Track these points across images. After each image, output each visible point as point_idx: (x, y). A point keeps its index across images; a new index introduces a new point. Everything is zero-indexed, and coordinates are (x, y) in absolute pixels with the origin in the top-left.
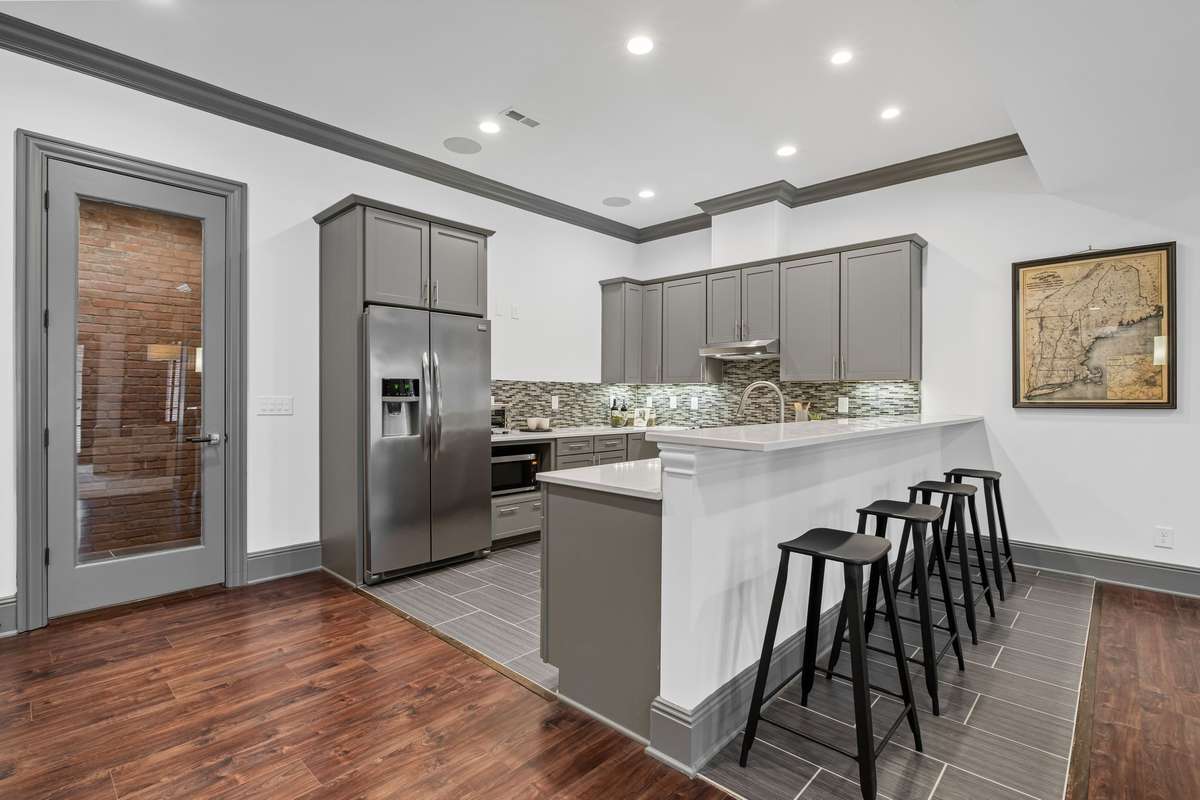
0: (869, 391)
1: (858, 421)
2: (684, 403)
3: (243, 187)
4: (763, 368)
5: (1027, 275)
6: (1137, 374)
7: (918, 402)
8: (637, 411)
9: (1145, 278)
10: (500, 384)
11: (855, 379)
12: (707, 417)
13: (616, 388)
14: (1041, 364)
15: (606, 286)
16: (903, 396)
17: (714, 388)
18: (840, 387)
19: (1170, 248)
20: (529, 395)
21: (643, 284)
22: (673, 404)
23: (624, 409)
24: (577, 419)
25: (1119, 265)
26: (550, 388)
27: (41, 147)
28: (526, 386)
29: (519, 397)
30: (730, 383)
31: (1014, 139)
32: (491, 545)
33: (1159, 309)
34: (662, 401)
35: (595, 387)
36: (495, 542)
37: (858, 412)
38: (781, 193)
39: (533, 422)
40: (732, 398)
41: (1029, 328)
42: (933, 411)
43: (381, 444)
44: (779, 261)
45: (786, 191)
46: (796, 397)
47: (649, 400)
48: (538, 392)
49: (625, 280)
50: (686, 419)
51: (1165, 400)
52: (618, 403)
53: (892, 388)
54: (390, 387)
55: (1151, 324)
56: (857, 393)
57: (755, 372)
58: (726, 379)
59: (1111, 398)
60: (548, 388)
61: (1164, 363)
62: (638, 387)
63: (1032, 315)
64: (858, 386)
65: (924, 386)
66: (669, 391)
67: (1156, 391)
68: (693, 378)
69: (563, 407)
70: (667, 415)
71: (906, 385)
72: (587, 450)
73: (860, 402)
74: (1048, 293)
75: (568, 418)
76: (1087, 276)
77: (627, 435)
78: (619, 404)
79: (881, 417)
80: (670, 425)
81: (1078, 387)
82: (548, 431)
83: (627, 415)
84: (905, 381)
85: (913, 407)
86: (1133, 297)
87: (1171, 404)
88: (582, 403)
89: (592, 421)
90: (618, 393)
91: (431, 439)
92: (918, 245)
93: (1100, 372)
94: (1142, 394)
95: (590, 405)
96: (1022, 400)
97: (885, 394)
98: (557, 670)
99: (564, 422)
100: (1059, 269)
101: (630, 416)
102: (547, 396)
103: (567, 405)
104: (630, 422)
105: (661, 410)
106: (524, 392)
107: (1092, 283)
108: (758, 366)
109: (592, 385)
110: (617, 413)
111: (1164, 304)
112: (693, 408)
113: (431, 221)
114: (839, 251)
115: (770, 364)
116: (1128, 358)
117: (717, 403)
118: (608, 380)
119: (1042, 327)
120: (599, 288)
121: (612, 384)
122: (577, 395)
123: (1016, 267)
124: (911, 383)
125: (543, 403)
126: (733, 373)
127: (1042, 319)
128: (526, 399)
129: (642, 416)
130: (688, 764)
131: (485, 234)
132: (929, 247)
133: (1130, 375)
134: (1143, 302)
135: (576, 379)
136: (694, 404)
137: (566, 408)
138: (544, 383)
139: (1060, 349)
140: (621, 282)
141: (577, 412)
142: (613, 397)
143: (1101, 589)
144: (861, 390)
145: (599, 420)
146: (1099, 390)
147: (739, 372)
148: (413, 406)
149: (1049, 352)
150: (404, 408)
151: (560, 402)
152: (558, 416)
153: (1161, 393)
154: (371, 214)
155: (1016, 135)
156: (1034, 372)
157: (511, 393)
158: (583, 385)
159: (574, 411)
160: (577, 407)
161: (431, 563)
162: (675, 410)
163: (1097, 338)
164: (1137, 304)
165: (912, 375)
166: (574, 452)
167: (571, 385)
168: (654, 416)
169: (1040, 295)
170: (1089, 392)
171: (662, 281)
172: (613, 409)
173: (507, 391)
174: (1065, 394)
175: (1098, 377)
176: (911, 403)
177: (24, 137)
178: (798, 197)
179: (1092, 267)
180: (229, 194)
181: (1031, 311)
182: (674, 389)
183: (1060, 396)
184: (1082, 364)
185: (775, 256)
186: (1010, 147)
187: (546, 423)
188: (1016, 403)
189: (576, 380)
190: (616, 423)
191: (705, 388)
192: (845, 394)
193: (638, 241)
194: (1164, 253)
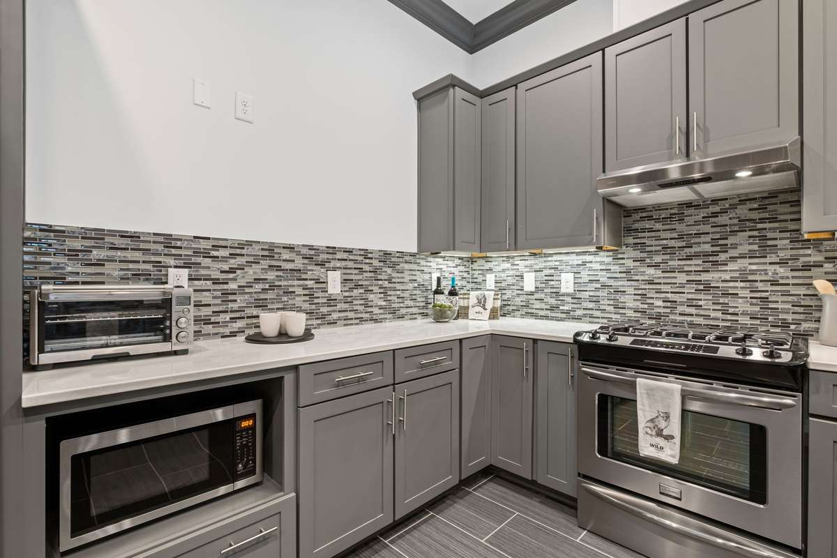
2: (548, 284)
4: (715, 215)
8: (474, 295)
10: (204, 245)
12: (591, 305)
13: (440, 260)
15: (422, 98)
17: (606, 257)
20: (279, 268)
21: (482, 95)
22: (529, 283)
23: (453, 293)
24: (376, 310)
26: (325, 256)
28: (271, 250)
29: (252, 272)
30: (641, 246)
34: (511, 280)
35: (407, 258)
39: (270, 322)
40: (643, 273)
47: (491, 279)
48: (299, 263)
49: (454, 82)
50: (552, 309)
52: (443, 283)
57: (697, 223)
58: (631, 240)
60: (319, 257)
62: (472, 260)
66: (522, 264)
68: (573, 238)
69: (351, 289)
70: (518, 301)
72: (377, 380)
75: (361, 308)
77: (461, 340)
78: (446, 285)
80: (522, 316)
83: (459, 302)
88: (386, 284)
89: (403, 311)
90: (444, 268)
95: (398, 286)
99: (351, 315)
101: (462, 303)
102: (318, 272)
103: (357, 286)
104: (463, 313)
105: (509, 294)
106: (265, 263)
108: (703, 213)
109: (402, 254)
110: (442, 300)
112: (563, 290)
115: (733, 207)
117: (611, 282)
118: (429, 246)
121: (435, 254)
122: (376, 270)
125: (310, 283)
126: (643, 230)
128: (271, 275)
129: (482, 302)
135: (376, 244)
136: (567, 283)
137: (356, 292)
138: (311, 248)
140: (446, 88)
141: (376, 299)
142: (435, 276)
145: (415, 310)
147: (658, 226)
151: (345, 281)
152: (341, 306)
157: (233, 263)
158: (386, 254)
159: (371, 297)
160: (376, 289)
162: (532, 294)
166: (343, 392)
167: (366, 254)
168: (498, 304)
171: (513, 83)
172: (438, 292)
173: (225, 259)
182: (531, 261)
187: (297, 323)
190: (441, 315)
191: (588, 258)
193: (472, 49)
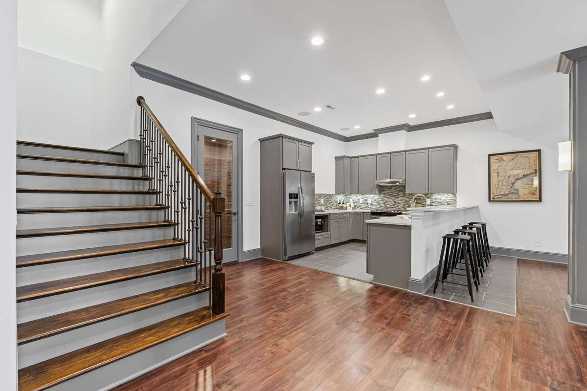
0: (437, 197)
1: (433, 207)
2: (365, 202)
3: (242, 130)
5: (493, 158)
6: (529, 191)
7: (455, 200)
8: (348, 204)
9: (532, 161)
11: (433, 192)
13: (340, 196)
14: (498, 188)
15: (337, 158)
16: (450, 198)
17: (378, 196)
18: (428, 195)
19: (539, 151)
21: (351, 158)
22: (361, 201)
23: (343, 204)
24: (328, 207)
25: (523, 156)
26: (322, 196)
27: (197, 122)
30: (384, 194)
31: (490, 113)
32: (314, 249)
33: (536, 170)
34: (356, 200)
36: (316, 248)
37: (434, 204)
38: (406, 128)
40: (385, 199)
41: (494, 175)
42: (461, 203)
43: (289, 215)
44: (405, 151)
45: (408, 127)
46: (410, 199)
47: (351, 200)
48: (317, 197)
49: (345, 157)
50: (366, 207)
51: (538, 199)
53: (446, 195)
54: (291, 196)
55: (533, 175)
56: (433, 197)
57: (394, 190)
58: (382, 193)
59: (521, 199)
60: (320, 196)
61: (538, 186)
62: (347, 196)
63: (495, 171)
64: (434, 195)
65: (457, 195)
66: (359, 197)
67: (535, 196)
68: (371, 192)
70: (358, 205)
71: (451, 195)
72: (338, 218)
73: (434, 200)
74: (500, 164)
75: (326, 207)
76: (513, 159)
77: (349, 213)
78: (341, 202)
79: (442, 206)
80: (360, 208)
81: (510, 195)
82: (324, 211)
83: (344, 206)
84: (451, 193)
85: (454, 202)
86: (527, 166)
87: (540, 200)
88: (330, 201)
89: (333, 208)
90: (340, 198)
91: (301, 214)
92: (455, 147)
93: (517, 190)
94: (531, 198)
95: (332, 202)
96: (492, 200)
97: (444, 198)
98: (373, 276)
100: (504, 157)
102: (319, 199)
104: (345, 208)
105: (356, 204)
107: (515, 161)
108: (395, 188)
109: (333, 195)
110: (341, 205)
111: (538, 169)
112: (369, 203)
113: (299, 140)
114: (428, 149)
115: (401, 187)
116: (526, 186)
117: (379, 201)
118: (338, 193)
119: (498, 176)
120: (334, 159)
121: (339, 194)
122: (328, 198)
123: (490, 156)
124: (453, 194)
125: (319, 201)
126: (385, 191)
127: (498, 173)
129: (350, 206)
130: (421, 292)
131: (311, 143)
132: (459, 148)
133: (527, 191)
134: (531, 168)
136: (370, 201)
138: (319, 194)
139: (504, 182)
142: (339, 199)
143: (518, 261)
144: (434, 196)
145: (335, 207)
146: (517, 196)
147: (388, 190)
148: (296, 202)
149: (500, 184)
150: (293, 203)
151: (324, 201)
153: (537, 197)
154: (284, 140)
155: (490, 112)
156: (495, 190)
158: (330, 195)
160: (328, 203)
161: (301, 254)
162: (361, 204)
163: (517, 179)
164: (529, 168)
165: (453, 191)
166: (335, 218)
167: (327, 195)
168: (354, 206)
169: (497, 165)
170: (514, 197)
171: (358, 157)
172: (339, 203)
174: (506, 197)
175: (517, 192)
176: (453, 201)
177: (193, 119)
178: (410, 128)
179: (514, 156)
180: (238, 132)
181: (495, 170)
182: (362, 196)
183: (504, 198)
184: (511, 188)
185: (404, 149)
186: (488, 116)
188: (490, 201)
189: (328, 193)
190: (340, 209)
191: (375, 196)
192: (429, 198)
193: (346, 141)
194: (537, 152)
